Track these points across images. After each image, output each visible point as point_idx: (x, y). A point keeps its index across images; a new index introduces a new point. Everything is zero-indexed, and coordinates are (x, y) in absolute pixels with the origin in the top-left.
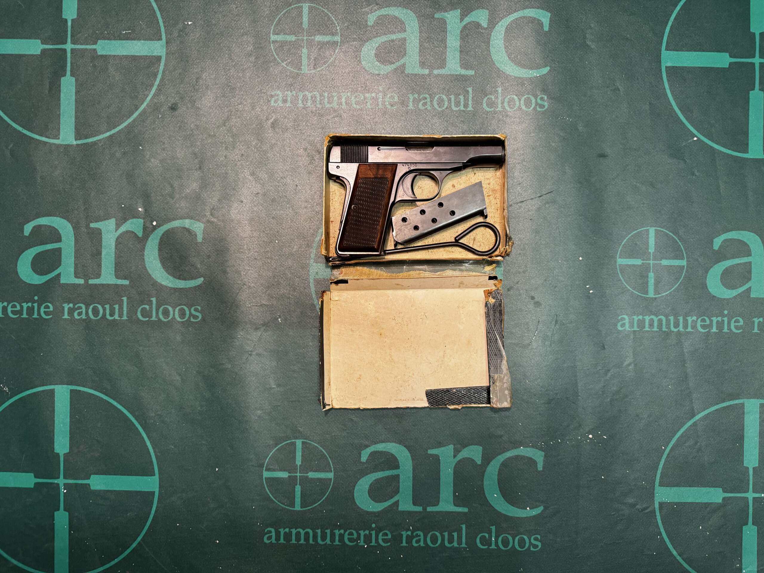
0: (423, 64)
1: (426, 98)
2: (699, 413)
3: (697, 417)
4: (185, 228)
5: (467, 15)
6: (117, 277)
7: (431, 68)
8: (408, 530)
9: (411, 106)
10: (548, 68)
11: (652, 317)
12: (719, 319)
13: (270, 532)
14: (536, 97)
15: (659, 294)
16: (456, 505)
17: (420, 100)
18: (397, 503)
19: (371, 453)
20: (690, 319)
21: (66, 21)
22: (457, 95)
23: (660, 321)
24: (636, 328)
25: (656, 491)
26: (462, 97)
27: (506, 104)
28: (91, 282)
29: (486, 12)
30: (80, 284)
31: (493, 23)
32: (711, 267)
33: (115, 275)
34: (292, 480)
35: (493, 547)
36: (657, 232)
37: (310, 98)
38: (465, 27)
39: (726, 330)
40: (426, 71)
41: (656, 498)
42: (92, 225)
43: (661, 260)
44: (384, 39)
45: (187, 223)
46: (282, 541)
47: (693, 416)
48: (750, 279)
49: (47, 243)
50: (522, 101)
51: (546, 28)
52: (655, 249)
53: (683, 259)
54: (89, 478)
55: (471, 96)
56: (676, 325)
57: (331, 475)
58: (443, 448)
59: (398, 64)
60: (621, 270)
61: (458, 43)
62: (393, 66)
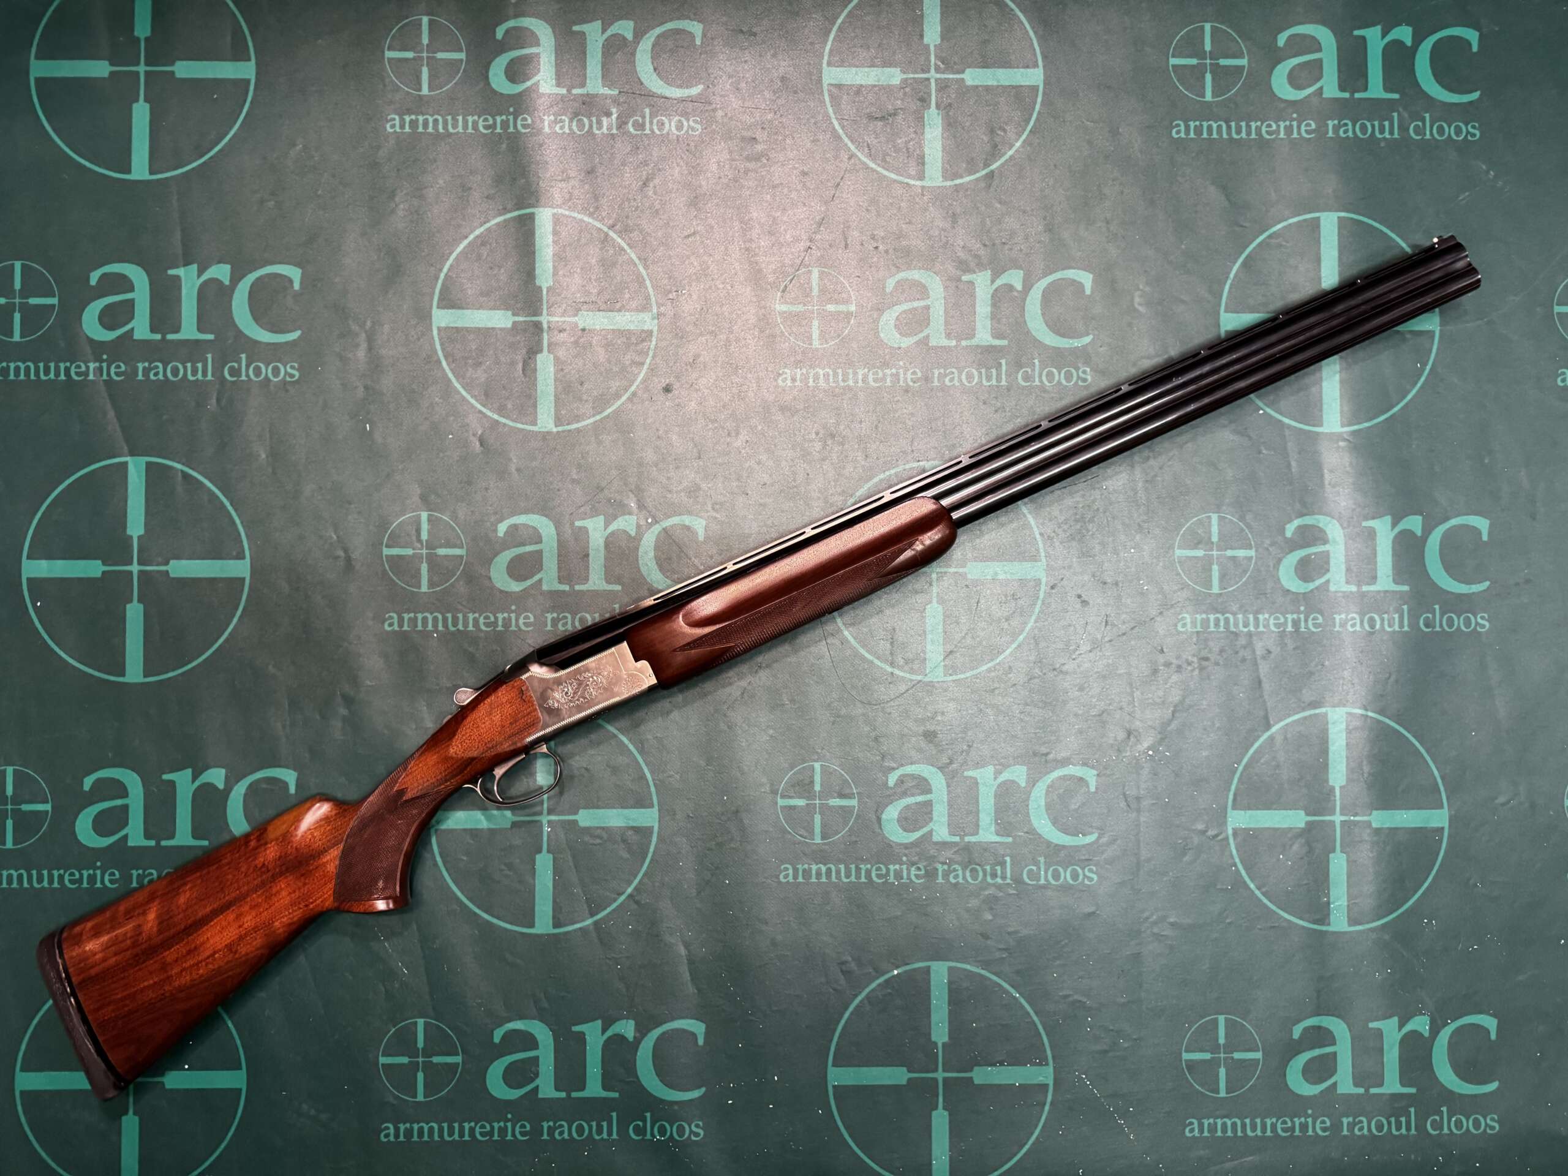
0: (948, 336)
1: (953, 373)
2: (1276, 723)
3: (1274, 729)
4: (684, 525)
5: (998, 277)
6: (608, 582)
7: (959, 339)
8: (944, 863)
9: (936, 383)
10: (1091, 337)
11: (1218, 615)
12: (1295, 616)
13: (786, 869)
14: (1077, 369)
15: (1225, 589)
16: (998, 835)
17: (946, 375)
18: (931, 832)
19: (901, 776)
20: (1261, 617)
21: (540, 288)
22: (988, 369)
23: (1227, 620)
24: (1199, 629)
25: (1228, 815)
26: (994, 371)
27: (1044, 378)
28: (577, 587)
29: (1021, 273)
30: (564, 591)
31: (1028, 286)
32: (1284, 557)
33: (606, 579)
34: (810, 810)
35: (1042, 881)
36: (1221, 519)
37: (822, 376)
38: (996, 290)
39: (1303, 629)
40: (954, 343)
41: (1229, 823)
42: (578, 524)
43: (1225, 550)
44: (905, 306)
45: (687, 520)
46: (800, 879)
47: (1268, 726)
48: (1328, 570)
49: (523, 544)
50: (1062, 375)
51: (1088, 292)
52: (1220, 539)
53: (1251, 548)
54: (576, 813)
55: (1004, 368)
56: (1246, 625)
57: (854, 802)
58: (982, 770)
59: (921, 335)
60: (1179, 562)
61: (989, 309)
62: (916, 338)
